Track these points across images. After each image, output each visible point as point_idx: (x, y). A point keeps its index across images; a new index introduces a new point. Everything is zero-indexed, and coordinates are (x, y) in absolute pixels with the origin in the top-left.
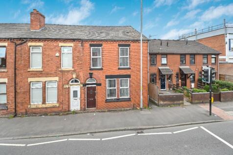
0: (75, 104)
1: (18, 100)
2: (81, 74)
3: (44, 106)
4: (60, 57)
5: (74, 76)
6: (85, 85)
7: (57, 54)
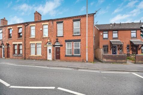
0: (50, 57)
1: (26, 52)
2: (52, 40)
3: (36, 56)
4: (42, 31)
5: (49, 41)
6: (54, 46)
7: (41, 29)
